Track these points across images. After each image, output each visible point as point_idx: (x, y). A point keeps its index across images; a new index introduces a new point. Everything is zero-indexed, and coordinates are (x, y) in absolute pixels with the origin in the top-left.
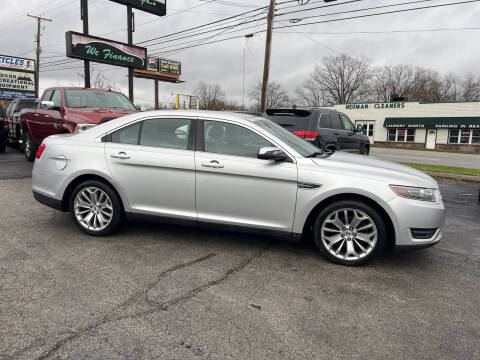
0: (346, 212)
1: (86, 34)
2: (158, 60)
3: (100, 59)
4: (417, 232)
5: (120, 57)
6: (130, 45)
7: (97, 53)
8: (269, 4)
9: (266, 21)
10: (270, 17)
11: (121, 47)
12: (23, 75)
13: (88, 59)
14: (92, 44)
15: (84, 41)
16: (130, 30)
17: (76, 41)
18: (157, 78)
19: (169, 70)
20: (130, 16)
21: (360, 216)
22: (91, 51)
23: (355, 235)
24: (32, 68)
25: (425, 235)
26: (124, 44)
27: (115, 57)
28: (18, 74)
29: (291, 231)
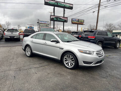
0: (68, 55)
1: (54, 16)
2: (78, 20)
3: (57, 21)
4: (85, 62)
5: (61, 20)
6: (64, 17)
7: (56, 19)
8: (99, 3)
9: (98, 8)
10: (99, 7)
11: (62, 18)
12: (46, 25)
13: (54, 21)
14: (55, 18)
15: (54, 17)
16: (64, 14)
17: (52, 17)
18: (78, 24)
19: (81, 22)
20: (64, 10)
21: (71, 57)
22: (55, 19)
23: (71, 61)
24: (48, 23)
25: (89, 63)
26: (62, 17)
27: (60, 20)
28: (45, 25)
29: (58, 59)
